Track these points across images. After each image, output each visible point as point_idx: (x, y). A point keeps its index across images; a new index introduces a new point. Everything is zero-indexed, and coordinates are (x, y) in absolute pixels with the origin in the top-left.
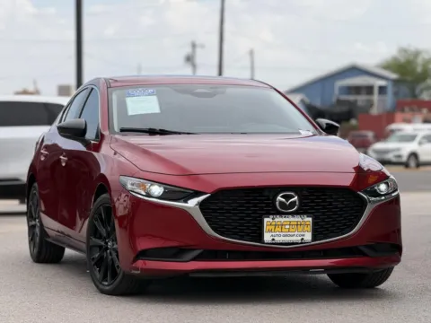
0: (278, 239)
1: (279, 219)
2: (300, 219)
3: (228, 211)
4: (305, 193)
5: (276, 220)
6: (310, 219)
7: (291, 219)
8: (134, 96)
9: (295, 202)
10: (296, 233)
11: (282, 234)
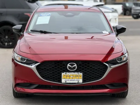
0: (68, 82)
1: (68, 74)
2: (77, 74)
3: (48, 70)
4: (80, 63)
5: (67, 74)
6: (82, 74)
7: (73, 74)
8: (42, 16)
9: (75, 67)
10: (76, 79)
11: (70, 80)
